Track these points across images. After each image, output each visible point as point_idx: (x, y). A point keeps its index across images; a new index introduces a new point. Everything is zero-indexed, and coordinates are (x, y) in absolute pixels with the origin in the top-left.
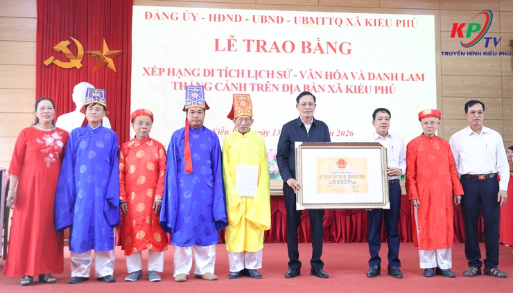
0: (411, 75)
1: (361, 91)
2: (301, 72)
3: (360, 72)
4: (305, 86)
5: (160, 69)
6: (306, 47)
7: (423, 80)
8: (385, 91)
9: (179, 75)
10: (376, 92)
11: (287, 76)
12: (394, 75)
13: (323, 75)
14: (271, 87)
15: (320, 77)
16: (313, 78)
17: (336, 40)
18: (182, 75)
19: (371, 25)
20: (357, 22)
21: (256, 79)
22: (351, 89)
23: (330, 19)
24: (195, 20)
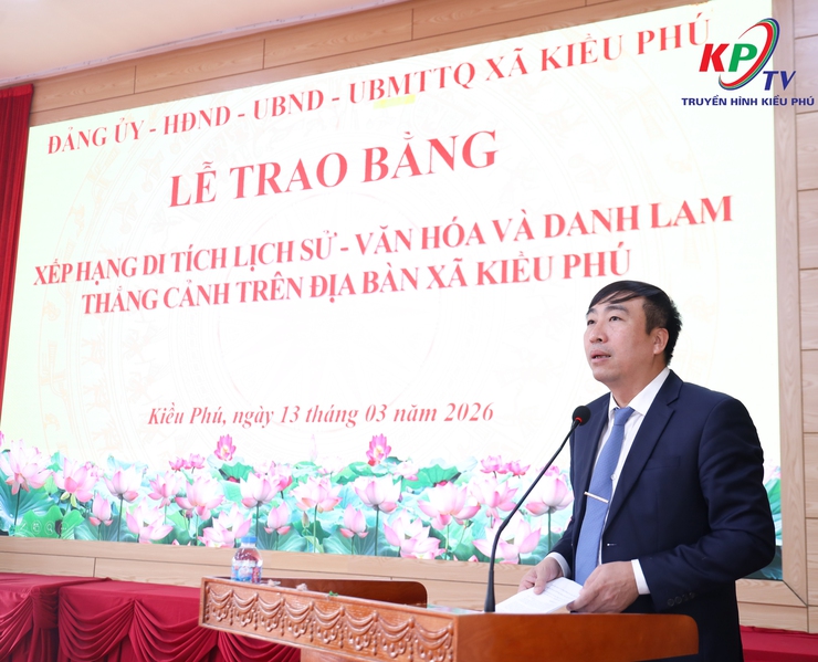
0: (685, 207)
1: (521, 277)
2: (359, 237)
3: (522, 216)
4: (366, 274)
5: (65, 266)
6: (375, 162)
7: (727, 217)
8: (595, 270)
9: (97, 277)
10: (567, 275)
11: (324, 253)
12: (627, 213)
13: (417, 240)
14: (284, 287)
15: (408, 244)
16: (388, 250)
17: (456, 129)
18: (102, 277)
19: (557, 66)
20: (517, 65)
21: (252, 269)
22: (491, 272)
23: (443, 70)
24: (136, 137)
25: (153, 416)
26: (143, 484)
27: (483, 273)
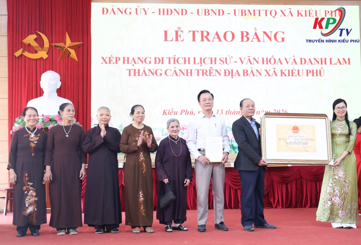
0: (339, 60)
1: (294, 75)
2: (240, 59)
3: (294, 57)
4: (244, 70)
5: (116, 58)
6: (245, 36)
7: (349, 64)
8: (315, 74)
9: (133, 63)
10: (307, 75)
11: (228, 62)
12: (323, 60)
13: (260, 61)
14: (214, 72)
15: (258, 62)
16: (251, 63)
17: (271, 29)
18: (135, 63)
19: (302, 16)
20: (290, 13)
21: (201, 65)
22: (285, 73)
23: (266, 11)
24: (146, 14)
25: (164, 112)
26: (162, 135)
27: (282, 73)
